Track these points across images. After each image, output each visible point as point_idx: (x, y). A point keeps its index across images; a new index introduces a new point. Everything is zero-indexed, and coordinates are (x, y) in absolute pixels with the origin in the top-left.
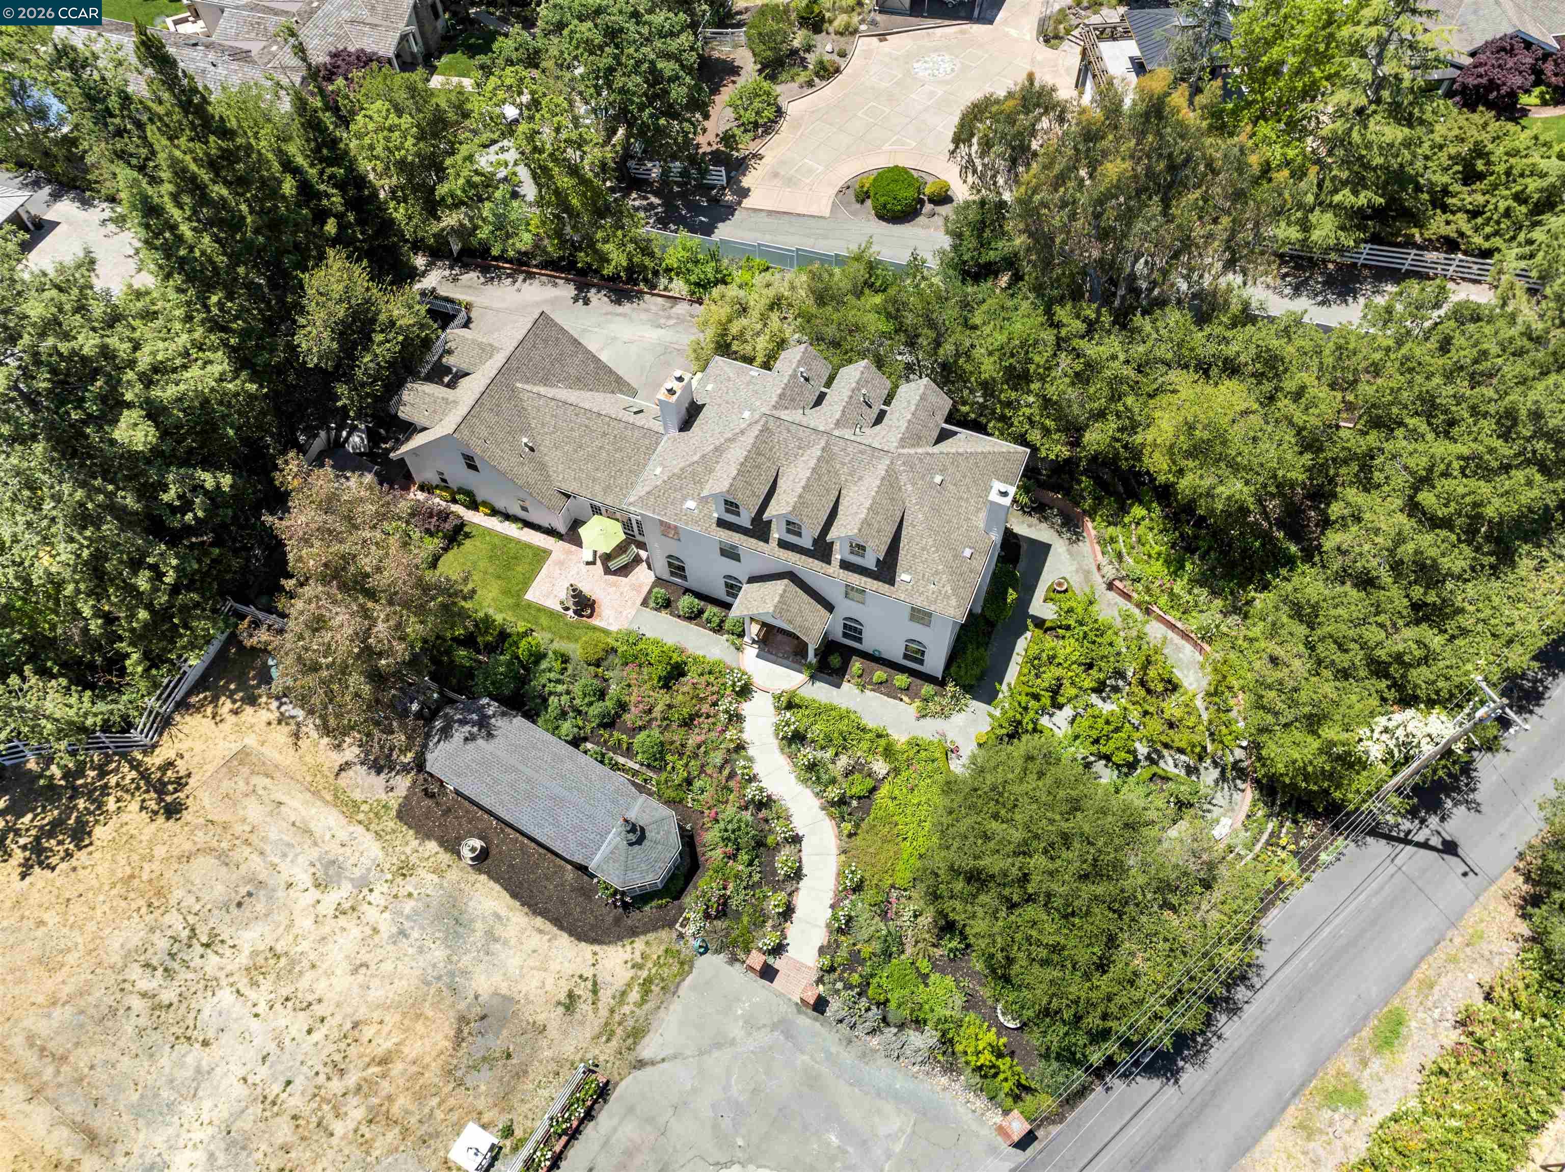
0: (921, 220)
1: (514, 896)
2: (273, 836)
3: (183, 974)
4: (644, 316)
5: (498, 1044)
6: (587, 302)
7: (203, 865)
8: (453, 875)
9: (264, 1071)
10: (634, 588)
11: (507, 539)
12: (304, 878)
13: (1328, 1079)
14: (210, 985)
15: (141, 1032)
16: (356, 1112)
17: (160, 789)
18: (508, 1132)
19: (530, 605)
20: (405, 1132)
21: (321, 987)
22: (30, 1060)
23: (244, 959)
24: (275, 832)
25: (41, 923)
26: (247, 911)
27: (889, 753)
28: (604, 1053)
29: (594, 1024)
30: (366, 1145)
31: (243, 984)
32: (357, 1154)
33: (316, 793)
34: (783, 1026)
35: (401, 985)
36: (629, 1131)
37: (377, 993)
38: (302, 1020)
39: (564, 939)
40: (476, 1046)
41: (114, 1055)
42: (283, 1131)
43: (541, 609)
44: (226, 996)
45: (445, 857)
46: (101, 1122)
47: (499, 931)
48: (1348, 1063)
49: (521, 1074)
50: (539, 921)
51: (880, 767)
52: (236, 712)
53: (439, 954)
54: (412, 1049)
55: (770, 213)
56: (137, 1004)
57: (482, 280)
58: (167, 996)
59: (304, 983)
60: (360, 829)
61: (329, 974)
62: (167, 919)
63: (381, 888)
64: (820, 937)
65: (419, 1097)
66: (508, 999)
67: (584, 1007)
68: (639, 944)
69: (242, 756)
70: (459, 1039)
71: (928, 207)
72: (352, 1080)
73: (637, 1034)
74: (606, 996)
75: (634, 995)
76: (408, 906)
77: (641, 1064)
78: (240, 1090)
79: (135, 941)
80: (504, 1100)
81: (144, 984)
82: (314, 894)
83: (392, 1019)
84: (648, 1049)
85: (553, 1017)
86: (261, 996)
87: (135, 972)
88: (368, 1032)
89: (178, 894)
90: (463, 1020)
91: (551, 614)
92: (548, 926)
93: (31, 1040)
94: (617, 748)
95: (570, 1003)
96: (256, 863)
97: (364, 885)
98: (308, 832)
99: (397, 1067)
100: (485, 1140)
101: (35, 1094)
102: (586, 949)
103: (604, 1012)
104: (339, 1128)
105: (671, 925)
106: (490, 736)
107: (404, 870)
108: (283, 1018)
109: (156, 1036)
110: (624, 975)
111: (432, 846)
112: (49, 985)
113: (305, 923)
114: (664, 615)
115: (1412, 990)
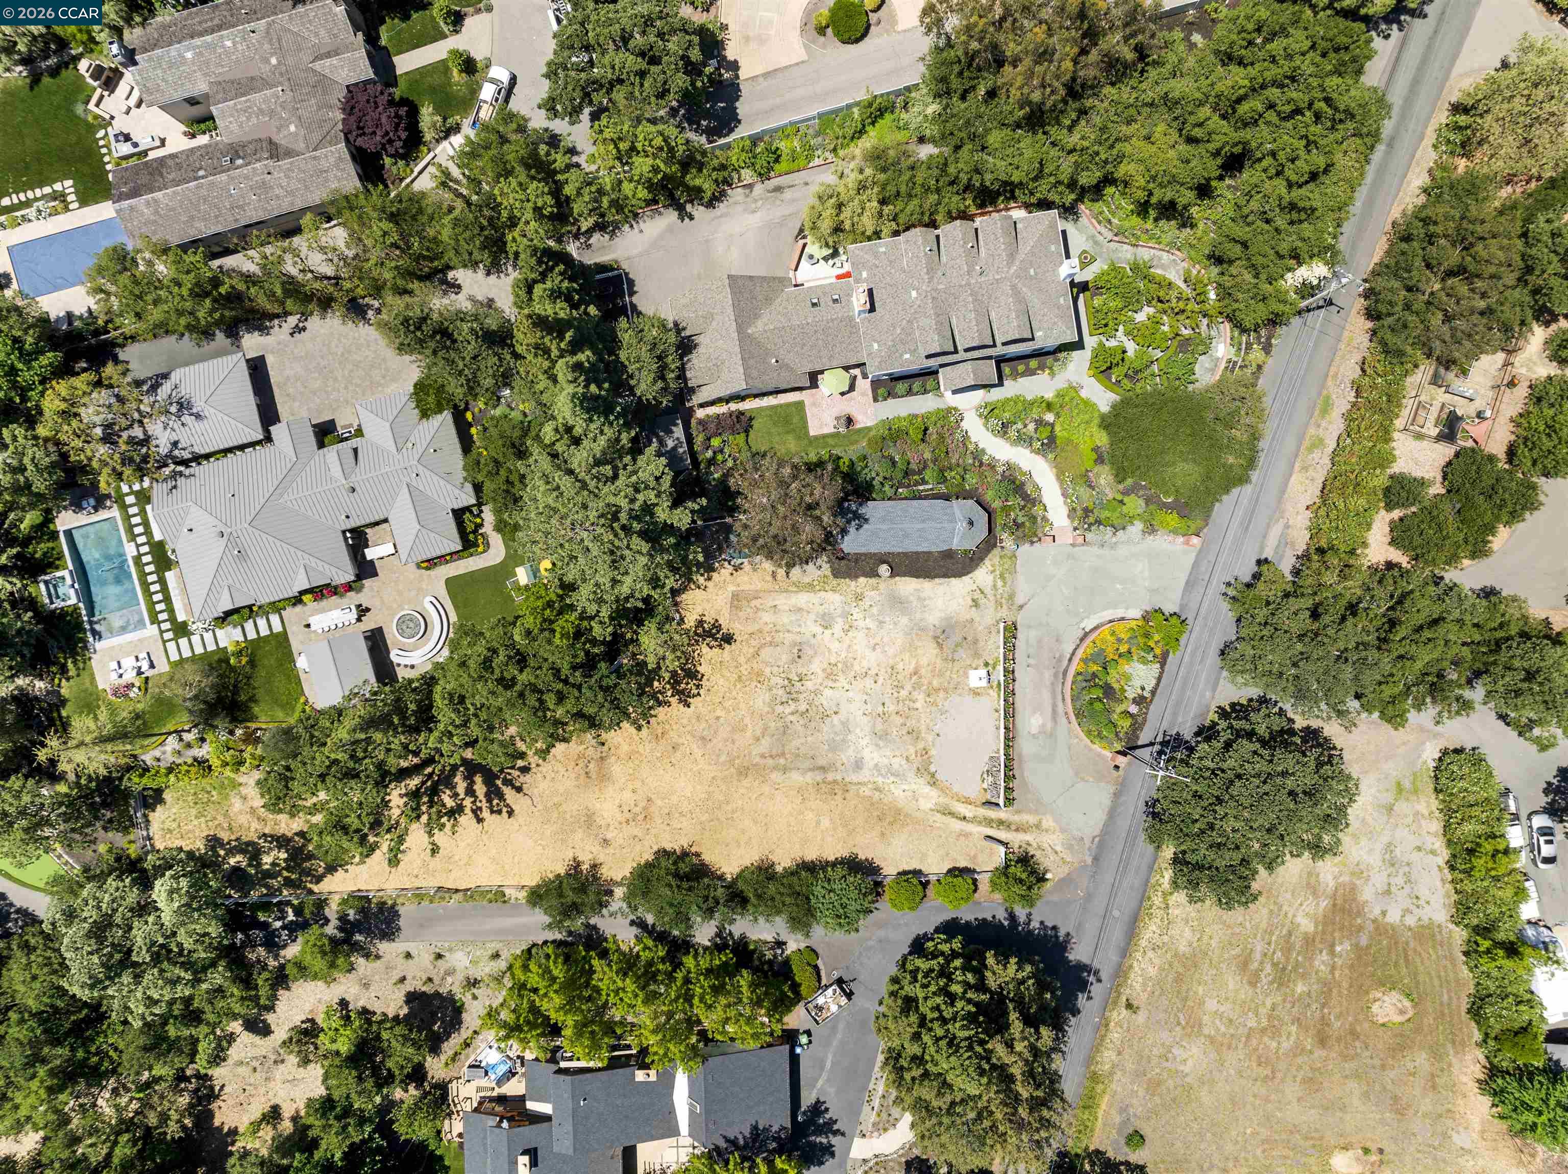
0: (873, 29)
1: (917, 577)
2: (786, 620)
3: (801, 697)
4: (739, 208)
5: (957, 638)
6: (691, 218)
7: (766, 653)
8: (882, 586)
9: (869, 707)
10: (864, 394)
11: (773, 407)
12: (818, 630)
13: (1307, 443)
14: (816, 692)
15: (805, 726)
16: (920, 697)
17: (709, 634)
18: (986, 664)
19: (816, 438)
20: (946, 690)
21: (865, 664)
22: (770, 762)
23: (821, 675)
24: (785, 619)
25: (718, 718)
26: (805, 658)
27: (1049, 406)
28: (1004, 613)
29: (991, 605)
30: (935, 704)
31: (830, 684)
32: (934, 709)
33: (787, 591)
34: (1070, 556)
35: (899, 642)
36: (1033, 634)
37: (891, 651)
38: (869, 682)
39: (954, 581)
40: (949, 645)
41: (803, 740)
42: (899, 720)
43: (824, 436)
44: (828, 692)
45: (873, 581)
46: (821, 762)
47: (922, 595)
48: (1312, 431)
49: (976, 642)
50: (937, 581)
51: (1049, 417)
52: (709, 579)
53: (904, 620)
54: (924, 661)
55: (766, 75)
56: (791, 718)
57: (607, 237)
58: (803, 707)
59: (857, 667)
60: (822, 594)
61: (863, 658)
62: (772, 682)
63: (855, 611)
64: (1064, 511)
65: (941, 674)
66: (948, 619)
67: (982, 601)
68: (987, 561)
69: (736, 597)
70: (940, 646)
71: (873, 17)
72: (908, 687)
73: (1011, 597)
74: (988, 591)
75: (1000, 583)
76: (875, 610)
77: (1021, 607)
78: (866, 719)
79: (768, 697)
80: (977, 655)
81: (788, 710)
82: (828, 632)
83: (907, 656)
84: (1020, 599)
85: (974, 613)
86: (842, 681)
87: (779, 709)
88: (900, 666)
89: (767, 670)
90: (936, 638)
91: (832, 435)
92: (942, 580)
93: (763, 756)
94: (917, 483)
95: (976, 603)
96: (789, 638)
97: (846, 615)
98: (800, 610)
99: (923, 671)
100: (983, 672)
101: (785, 770)
102: (966, 579)
103: (992, 598)
104: (918, 705)
105: (995, 546)
106: (866, 520)
107: (859, 597)
108: (859, 684)
109: (813, 724)
110: (991, 578)
111: (862, 580)
112: (749, 734)
113: (834, 646)
114: (890, 401)
115: (1330, 383)
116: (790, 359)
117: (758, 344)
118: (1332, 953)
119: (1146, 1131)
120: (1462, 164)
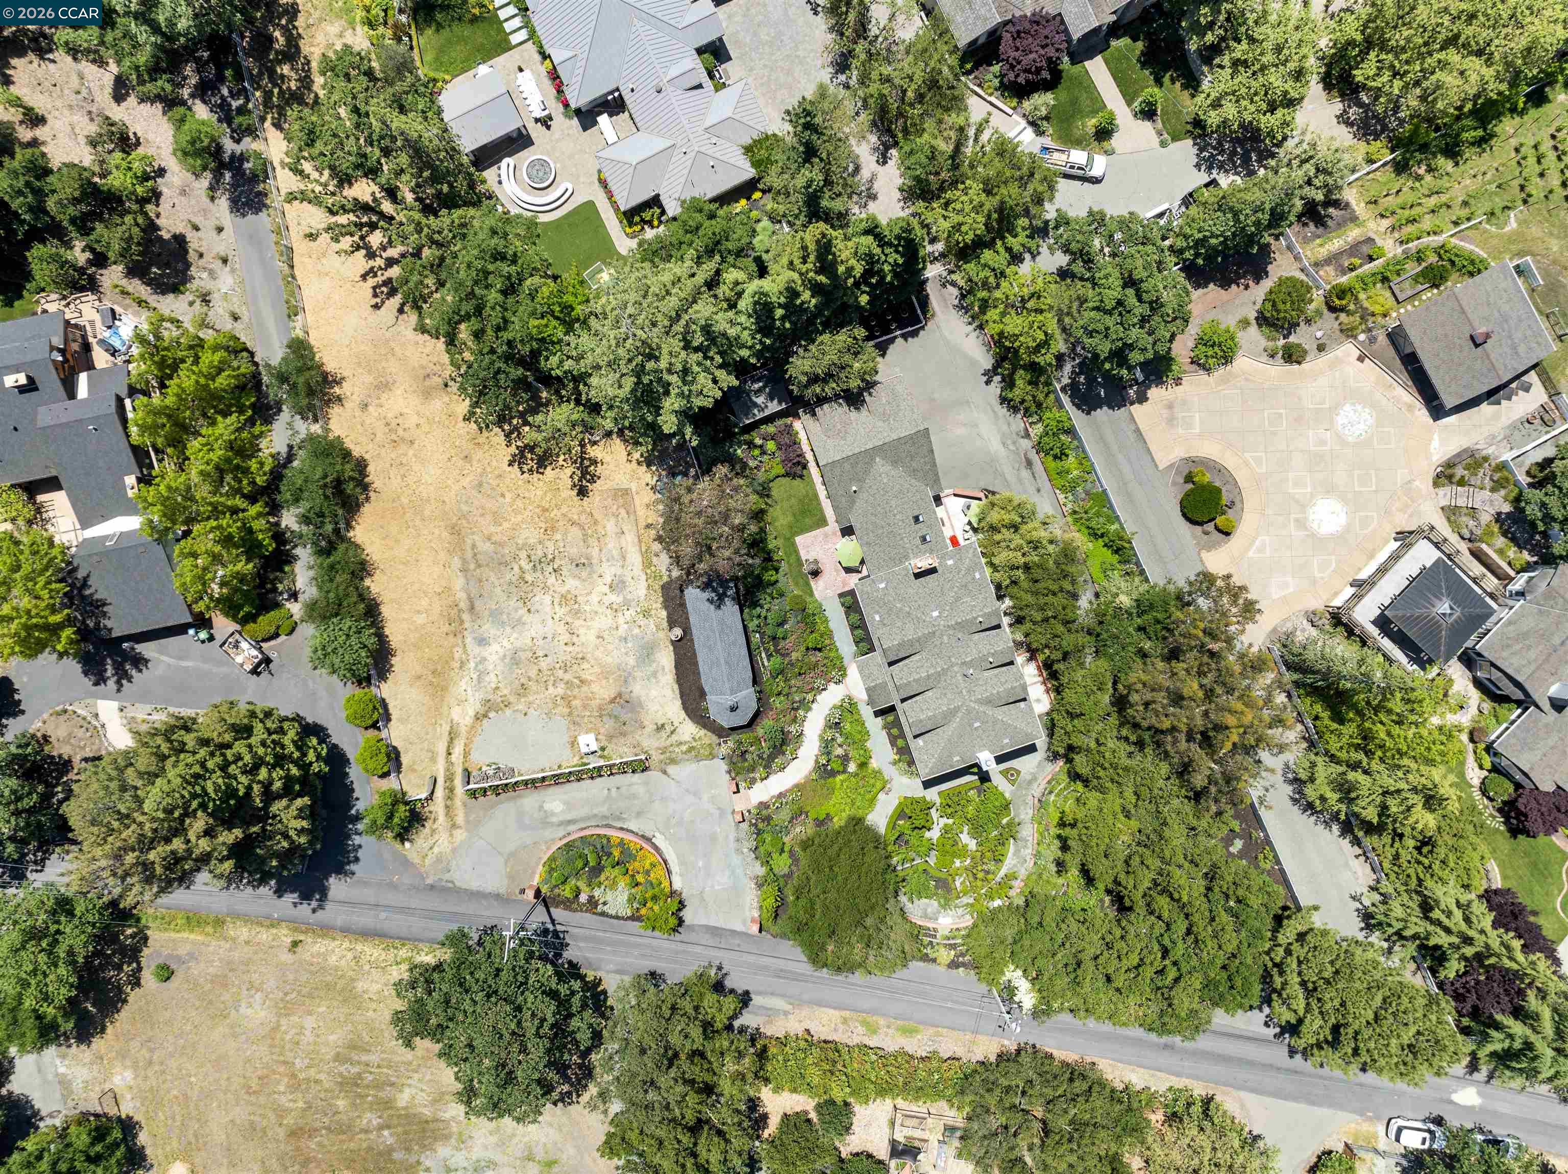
0: (1198, 529)
1: (676, 667)
2: (610, 546)
3: (539, 574)
4: (1005, 428)
5: (625, 717)
6: (988, 383)
7: (575, 531)
8: (661, 635)
9: (541, 642)
10: (844, 584)
11: (816, 496)
12: (608, 579)
13: (871, 1019)
14: (545, 588)
15: (510, 583)
16: (560, 690)
17: (585, 472)
18: (603, 749)
19: (794, 544)
20: (570, 714)
21: (582, 631)
22: (469, 554)
23: (563, 590)
24: (612, 544)
25: (503, 495)
26: (577, 571)
27: (863, 765)
28: (656, 757)
29: (663, 743)
30: (556, 705)
31: (557, 601)
32: (551, 705)
33: (640, 541)
34: (722, 811)
35: (609, 660)
36: (640, 790)
37: (598, 654)
38: (566, 637)
39: (678, 703)
40: (616, 709)
41: (497, 583)
42: (533, 673)
43: (797, 552)
44: (547, 599)
45: (665, 624)
46: (478, 604)
47: (659, 675)
48: (882, 1022)
49: (623, 734)
50: (676, 687)
51: (852, 767)
52: (639, 463)
53: (631, 661)
54: (595, 687)
55: (1138, 431)
56: (516, 568)
57: (956, 302)
58: (529, 578)
59: (577, 623)
60: (644, 577)
61: (589, 628)
62: (548, 544)
63: (632, 612)
64: (765, 798)
65: (585, 707)
66: (640, 705)
67: (664, 734)
68: (703, 732)
69: (626, 492)
70: (612, 701)
71: (1210, 527)
72: (567, 677)
73: (673, 761)
74: (674, 738)
75: (684, 748)
76: (636, 631)
77: (665, 772)
78: (529, 641)
79: (532, 541)
80: (610, 738)
81: (523, 563)
82: (606, 589)
83: (597, 669)
84: (671, 769)
85: (651, 727)
86: (561, 611)
87: (523, 555)
88: (585, 665)
89: (558, 536)
90: (620, 695)
91: (799, 559)
92: (677, 692)
93: (474, 546)
94: (765, 649)
95: (660, 728)
96: (595, 552)
97: (627, 604)
98: (624, 558)
99: (585, 688)
100: (594, 747)
101: (464, 570)
102: (683, 714)
103: (668, 743)
104: (551, 689)
105: (720, 737)
106: (719, 607)
107: (646, 613)
108: (561, 629)
109: (514, 590)
110: (687, 737)
111: (664, 614)
112: (493, 529)
113: (595, 598)
114: (842, 611)
115: (932, 1031)
116: (860, 504)
117: (867, 472)
118: (381, 1128)
119: (174, 982)
120: (1156, 1117)
